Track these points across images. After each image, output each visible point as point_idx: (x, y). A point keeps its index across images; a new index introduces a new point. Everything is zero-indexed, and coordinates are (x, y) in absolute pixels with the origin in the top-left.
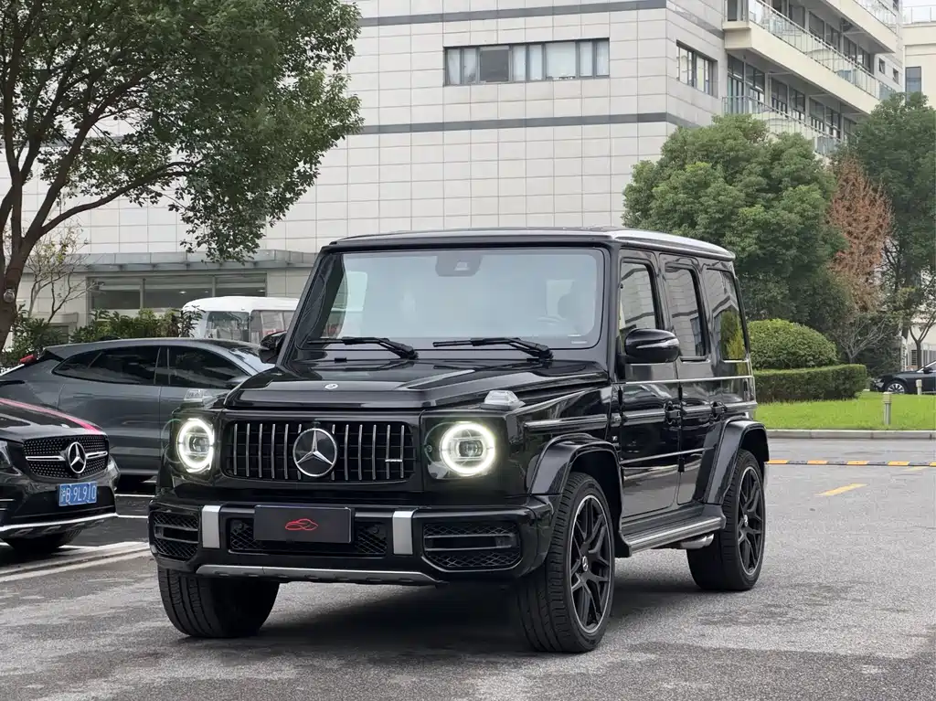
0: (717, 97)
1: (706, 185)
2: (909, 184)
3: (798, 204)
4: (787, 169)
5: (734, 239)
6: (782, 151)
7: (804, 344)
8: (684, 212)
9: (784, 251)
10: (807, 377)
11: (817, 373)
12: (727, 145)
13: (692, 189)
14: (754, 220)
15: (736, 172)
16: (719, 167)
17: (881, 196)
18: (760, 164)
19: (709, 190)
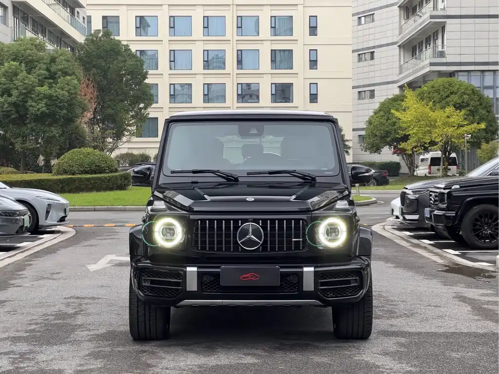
0: (8, 27)
1: (16, 74)
2: (105, 76)
3: (67, 86)
4: (60, 67)
5: (33, 104)
6: (56, 58)
7: (104, 161)
8: (5, 89)
9: (60, 111)
10: (108, 178)
11: (113, 176)
12: (27, 53)
13: (9, 76)
14: (44, 94)
15: (32, 68)
16: (23, 65)
17: (92, 83)
18: (45, 63)
19: (18, 77)
